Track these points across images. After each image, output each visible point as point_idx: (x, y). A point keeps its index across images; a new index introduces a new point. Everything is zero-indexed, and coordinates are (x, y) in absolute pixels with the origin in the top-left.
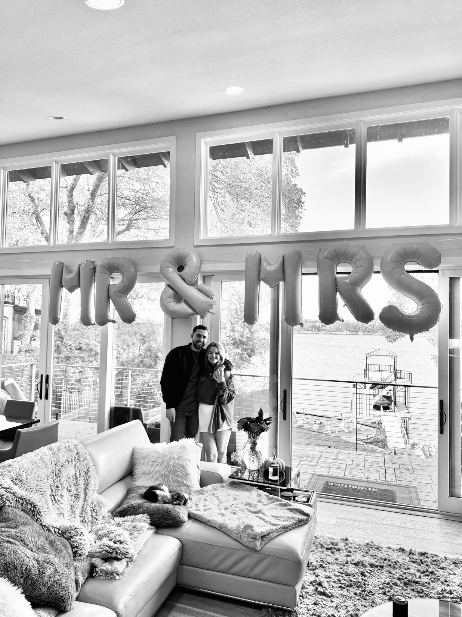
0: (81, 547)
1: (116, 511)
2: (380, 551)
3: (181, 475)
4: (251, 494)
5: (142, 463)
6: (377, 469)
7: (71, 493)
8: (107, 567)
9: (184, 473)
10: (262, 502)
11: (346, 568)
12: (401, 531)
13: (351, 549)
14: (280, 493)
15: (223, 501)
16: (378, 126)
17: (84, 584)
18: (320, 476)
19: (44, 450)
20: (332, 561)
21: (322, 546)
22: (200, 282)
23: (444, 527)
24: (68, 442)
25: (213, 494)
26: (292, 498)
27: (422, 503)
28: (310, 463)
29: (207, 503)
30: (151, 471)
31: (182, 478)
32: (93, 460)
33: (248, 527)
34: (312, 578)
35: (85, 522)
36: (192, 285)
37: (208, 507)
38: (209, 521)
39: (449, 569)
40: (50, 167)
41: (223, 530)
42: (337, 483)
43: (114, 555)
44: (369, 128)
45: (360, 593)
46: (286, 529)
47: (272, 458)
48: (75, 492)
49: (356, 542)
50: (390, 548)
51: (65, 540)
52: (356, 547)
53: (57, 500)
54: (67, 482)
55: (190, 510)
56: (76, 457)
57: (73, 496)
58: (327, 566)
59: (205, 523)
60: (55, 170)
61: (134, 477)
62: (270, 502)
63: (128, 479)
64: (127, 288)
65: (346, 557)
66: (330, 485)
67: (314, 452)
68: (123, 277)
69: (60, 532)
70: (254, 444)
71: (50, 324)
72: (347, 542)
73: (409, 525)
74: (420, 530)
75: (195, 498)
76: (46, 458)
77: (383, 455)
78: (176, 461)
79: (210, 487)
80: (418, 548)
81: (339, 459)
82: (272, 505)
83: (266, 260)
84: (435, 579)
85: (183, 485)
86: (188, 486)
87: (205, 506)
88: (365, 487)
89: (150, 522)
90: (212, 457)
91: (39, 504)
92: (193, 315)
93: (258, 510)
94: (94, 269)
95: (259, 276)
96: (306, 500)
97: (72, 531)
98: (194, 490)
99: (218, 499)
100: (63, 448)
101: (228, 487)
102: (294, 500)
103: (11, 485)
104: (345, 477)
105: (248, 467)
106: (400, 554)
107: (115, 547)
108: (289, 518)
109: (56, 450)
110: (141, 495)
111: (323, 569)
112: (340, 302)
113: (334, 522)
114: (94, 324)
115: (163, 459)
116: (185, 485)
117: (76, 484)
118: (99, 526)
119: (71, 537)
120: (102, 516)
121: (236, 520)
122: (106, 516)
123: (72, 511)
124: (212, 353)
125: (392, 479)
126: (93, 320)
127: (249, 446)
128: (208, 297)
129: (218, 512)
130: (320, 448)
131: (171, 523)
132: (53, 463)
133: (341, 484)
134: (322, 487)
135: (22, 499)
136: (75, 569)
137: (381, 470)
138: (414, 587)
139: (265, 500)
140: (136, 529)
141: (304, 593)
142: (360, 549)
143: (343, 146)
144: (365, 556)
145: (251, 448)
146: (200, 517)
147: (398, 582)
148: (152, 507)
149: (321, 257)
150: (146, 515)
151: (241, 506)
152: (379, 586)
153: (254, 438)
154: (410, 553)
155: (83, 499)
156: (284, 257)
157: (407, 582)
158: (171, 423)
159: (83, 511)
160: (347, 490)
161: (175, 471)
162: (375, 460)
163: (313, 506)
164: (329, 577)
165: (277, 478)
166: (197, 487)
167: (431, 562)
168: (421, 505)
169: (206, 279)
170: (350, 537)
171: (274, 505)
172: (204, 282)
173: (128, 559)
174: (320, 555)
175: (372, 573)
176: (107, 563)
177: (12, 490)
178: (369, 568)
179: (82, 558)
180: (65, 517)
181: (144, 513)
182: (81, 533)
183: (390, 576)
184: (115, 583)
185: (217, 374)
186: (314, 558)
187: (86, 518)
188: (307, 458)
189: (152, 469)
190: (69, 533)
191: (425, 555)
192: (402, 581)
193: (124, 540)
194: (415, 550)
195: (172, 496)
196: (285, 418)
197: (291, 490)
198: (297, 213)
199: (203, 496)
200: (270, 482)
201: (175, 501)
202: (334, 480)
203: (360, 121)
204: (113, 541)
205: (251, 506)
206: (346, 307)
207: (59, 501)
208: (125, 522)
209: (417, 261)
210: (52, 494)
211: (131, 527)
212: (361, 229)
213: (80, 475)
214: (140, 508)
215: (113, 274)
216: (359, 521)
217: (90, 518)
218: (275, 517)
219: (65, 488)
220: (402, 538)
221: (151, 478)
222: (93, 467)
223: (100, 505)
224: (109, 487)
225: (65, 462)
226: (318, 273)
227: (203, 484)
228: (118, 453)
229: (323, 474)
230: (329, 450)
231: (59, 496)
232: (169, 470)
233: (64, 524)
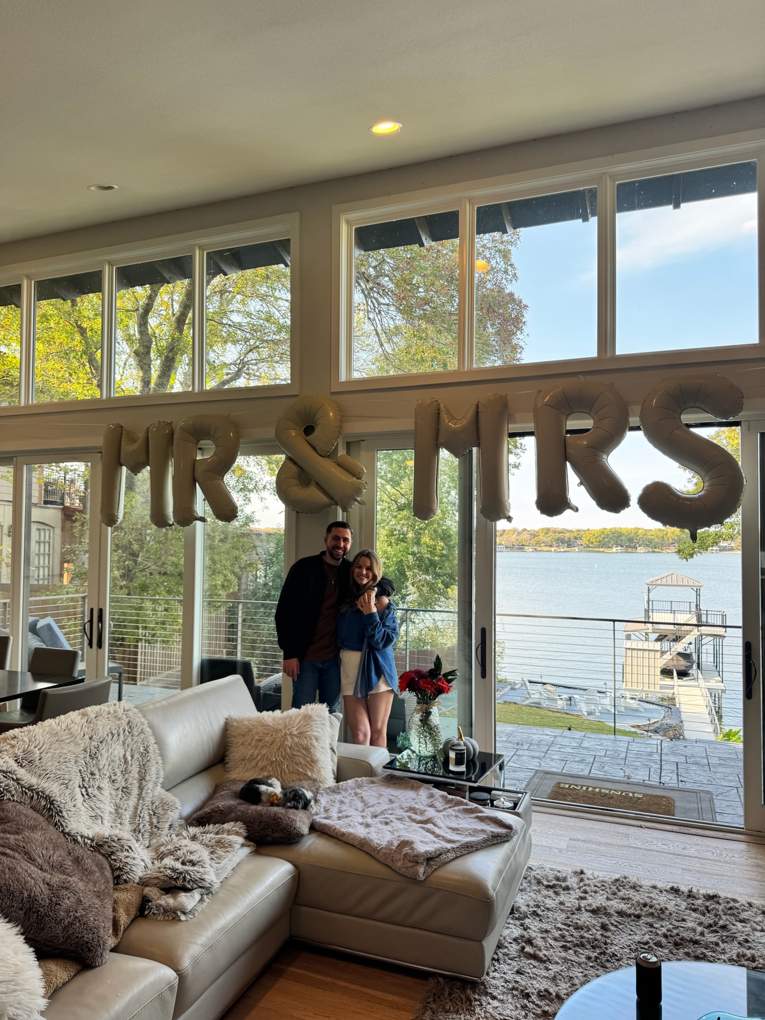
0: (127, 869)
1: (193, 817)
2: (638, 891)
3: (303, 762)
5: (239, 744)
6: (647, 763)
7: (116, 785)
8: (168, 901)
9: (308, 759)
10: (435, 807)
11: (577, 917)
12: (679, 861)
13: (587, 888)
14: (467, 793)
15: (371, 804)
16: (634, 182)
17: (128, 927)
18: (548, 774)
19: (74, 715)
20: (554, 906)
21: (539, 882)
22: (342, 452)
23: (753, 856)
24: (115, 705)
25: (356, 794)
26: (489, 801)
27: (719, 818)
28: (533, 754)
29: (344, 808)
30: (255, 756)
31: (304, 767)
32: (154, 734)
33: (406, 843)
34: (517, 932)
35: (139, 832)
36: (329, 457)
37: (345, 813)
38: (343, 834)
39: (755, 922)
40: (101, 271)
41: (365, 849)
42: (576, 785)
43: (180, 883)
44: (620, 186)
45: (596, 958)
46: (469, 849)
47: (457, 737)
48: (123, 784)
49: (598, 877)
50: (654, 887)
51: (100, 857)
52: (597, 884)
53: (90, 794)
54: (110, 767)
55: (315, 817)
56: (127, 729)
57: (120, 790)
58: (545, 913)
59: (338, 839)
60: (109, 276)
61: (227, 765)
62: (447, 806)
63: (218, 769)
64: (225, 464)
65: (578, 900)
66: (563, 788)
67: (543, 736)
68: (217, 446)
69: (94, 844)
70: (428, 714)
71: (104, 525)
72: (582, 876)
73: (692, 851)
74: (710, 860)
75: (324, 800)
76: (75, 729)
77: (659, 741)
78: (296, 739)
79: (350, 782)
80: (705, 888)
81: (584, 748)
82: (450, 811)
83: (448, 412)
84: (727, 937)
85: (306, 777)
86: (315, 780)
87: (340, 812)
88: (623, 792)
89: (245, 834)
90: (361, 737)
91: (59, 799)
92: (329, 506)
93: (426, 818)
94: (172, 434)
95: (437, 438)
96: (511, 805)
97: (114, 844)
98: (323, 786)
99: (363, 801)
100: (105, 715)
101: (382, 783)
102: (492, 805)
103: (14, 766)
104: (591, 775)
105: (417, 751)
106: (671, 897)
107: (183, 871)
108: (476, 831)
109: (93, 716)
110: (235, 793)
111: (537, 919)
112: (572, 478)
113: (563, 845)
114: (173, 524)
115: (274, 736)
116: (310, 778)
117: (125, 772)
118: (164, 839)
119: (112, 853)
120: (169, 823)
121: (388, 833)
122: (176, 825)
123: (118, 814)
124: (360, 567)
125: (671, 779)
126: (171, 520)
127: (418, 717)
128: (354, 475)
129: (361, 820)
130: (552, 730)
131: (281, 838)
132: (87, 737)
133: (583, 786)
134: (549, 791)
135: (32, 791)
136: (115, 902)
137: (653, 764)
138: (691, 949)
139: (439, 804)
140: (221, 845)
141: (500, 955)
142: (603, 888)
143: (581, 220)
144: (610, 900)
145: (421, 720)
146: (329, 828)
147: (664, 940)
148: (250, 812)
149: (539, 404)
150: (239, 823)
151: (400, 812)
152: (629, 946)
153: (427, 704)
154: (689, 896)
155: (137, 796)
156: (477, 406)
157: (679, 941)
159: (135, 815)
160: (592, 796)
161: (294, 755)
162: (644, 750)
163: (523, 815)
164: (547, 931)
165: (463, 768)
166: (330, 782)
167: (723, 911)
168: (716, 821)
169: (352, 446)
170: (588, 869)
171: (454, 810)
172: (348, 452)
173: (203, 890)
174: (534, 896)
175: (620, 927)
176: (168, 895)
177: (16, 775)
178: (616, 918)
179: (128, 886)
180: (105, 822)
181: (236, 820)
182: (127, 848)
183: (651, 932)
184: (180, 927)
186: (522, 901)
187: (141, 826)
188: (528, 745)
189: (257, 752)
190: (109, 847)
191: (715, 899)
192: (671, 940)
193: (198, 860)
194: (698, 890)
195: (285, 795)
196: (484, 675)
197: (488, 790)
198: (516, 342)
199: (338, 797)
200: (451, 775)
201: (290, 802)
202: (571, 780)
203: (603, 174)
204: (180, 860)
205: (415, 813)
206: (582, 487)
207: (94, 796)
208: (205, 834)
209: (702, 406)
210: (83, 785)
211: (213, 841)
212: (609, 355)
213: (132, 756)
214: (231, 812)
215: (201, 442)
216: (607, 844)
217: (148, 827)
218: (454, 829)
219: (106, 777)
220: (679, 872)
221: (254, 767)
222: (156, 746)
223: (166, 806)
224: (184, 781)
225: (107, 735)
226: (536, 433)
227: (339, 777)
228: (201, 727)
229: (554, 770)
230: (567, 733)
231: (95, 789)
232: (284, 753)
233: (101, 832)
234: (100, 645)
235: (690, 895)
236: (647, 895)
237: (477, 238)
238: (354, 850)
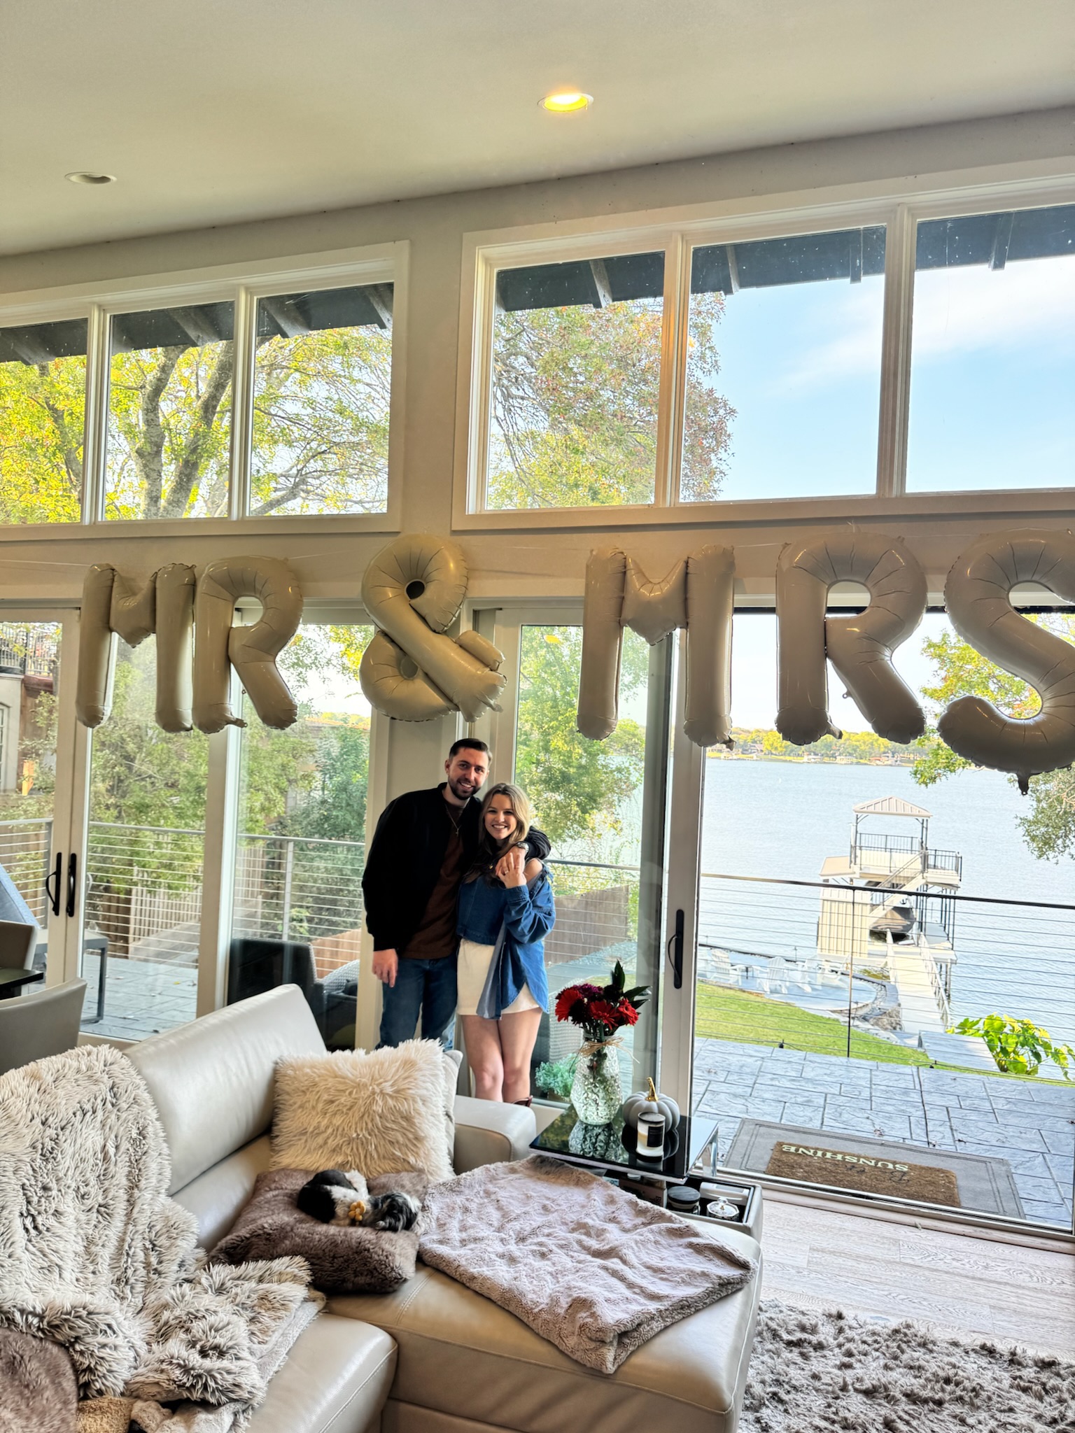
0: (102, 1370)
1: (219, 1244)
2: (931, 1351)
3: (401, 1139)
4: (588, 1197)
5: (296, 1106)
6: (903, 1108)
7: (88, 1202)
8: (174, 1431)
9: (411, 1136)
11: (844, 1403)
12: (981, 1291)
13: (852, 1347)
14: (665, 1195)
15: (513, 1215)
16: (945, 221)
18: (761, 1125)
19: (17, 1076)
20: (804, 1382)
21: (775, 1335)
22: (466, 627)
24: (89, 1054)
25: (488, 1193)
26: (698, 1204)
27: (1026, 1208)
28: (734, 1089)
29: (470, 1221)
30: (322, 1128)
31: (404, 1149)
32: (156, 1104)
33: (580, 1304)
36: (445, 633)
37: (472, 1232)
38: (473, 1278)
40: (85, 320)
41: (511, 1309)
42: (806, 1148)
43: (197, 1395)
44: (922, 226)
46: (686, 1309)
47: (646, 1094)
48: (100, 1200)
49: (865, 1323)
50: (955, 1344)
51: (55, 1350)
52: (865, 1338)
53: (41, 1227)
54: (78, 1172)
55: (423, 1239)
56: (109, 1098)
57: (95, 1210)
58: (791, 1396)
59: (463, 1284)
60: (98, 331)
61: (277, 1141)
62: (640, 1220)
63: (261, 1146)
64: (277, 636)
65: (840, 1369)
66: (788, 1153)
67: (744, 1058)
68: (266, 608)
69: (44, 1325)
70: (600, 1057)
71: (80, 725)
72: (842, 1323)
73: (999, 1273)
74: (1029, 1289)
75: (435, 1207)
76: (18, 1107)
77: (915, 1070)
78: (391, 1102)
79: (478, 1172)
80: (1031, 1342)
81: (808, 1080)
82: (646, 1233)
83: (640, 572)
85: (407, 1166)
86: (421, 1171)
87: (463, 1229)
88: (878, 1161)
89: (309, 1279)
90: (488, 1082)
92: (444, 711)
93: (607, 1247)
94: (193, 585)
95: (620, 612)
96: (735, 1211)
97: (80, 1322)
98: (435, 1180)
99: (499, 1208)
100: (71, 1074)
101: (528, 1172)
102: (704, 1212)
104: (824, 1128)
105: (581, 1116)
106: (983, 1362)
107: (202, 1371)
108: (692, 1274)
109: (50, 1079)
110: (290, 1196)
111: (780, 1407)
112: (835, 685)
113: (802, 1261)
115: (354, 1095)
116: (413, 1169)
117: (104, 1177)
118: (168, 1294)
120: (179, 1260)
121: (548, 1277)
122: (190, 1260)
123: (90, 1254)
124: (494, 812)
125: (943, 1137)
126: (188, 719)
127: (584, 1062)
128: (487, 666)
129: (500, 1249)
130: (757, 1047)
131: (369, 1284)
132: (37, 1121)
133: (816, 1149)
134: (767, 1158)
137: (912, 1110)
139: (627, 1218)
140: (269, 1305)
142: (877, 1346)
143: (848, 280)
144: (891, 1369)
145: (590, 1068)
146: (449, 1263)
148: (317, 1237)
149: (785, 566)
150: (298, 1259)
151: (561, 1232)
153: (600, 1041)
154: (1012, 1362)
155: (124, 1218)
156: (687, 563)
158: (386, 986)
159: (121, 1250)
160: (833, 1169)
161: (387, 1128)
162: (895, 1084)
163: (754, 1231)
165: (658, 1152)
166: (445, 1172)
168: (1024, 1216)
169: (481, 618)
170: (846, 1305)
171: (652, 1231)
172: (476, 627)
173: (239, 1406)
174: (770, 1363)
175: (914, 1423)
176: (176, 1419)
178: (904, 1406)
179: (103, 1402)
180: (66, 1274)
181: (293, 1253)
182: (106, 1328)
185: (505, 864)
187: (130, 1272)
188: (725, 1073)
189: (325, 1122)
190: (71, 1328)
191: (1054, 1369)
193: (230, 1344)
194: (1024, 1351)
195: (375, 1204)
196: (678, 983)
197: (695, 1182)
198: (714, 463)
199: (459, 1200)
200: (639, 1161)
201: (383, 1219)
202: (797, 1139)
203: (898, 205)
204: (198, 1347)
205: (588, 1234)
206: (850, 700)
207: (48, 1230)
208: (240, 1282)
209: (1042, 581)
210: (28, 1210)
211: (254, 1296)
212: (895, 493)
213: (117, 1147)
214: (285, 1238)
215: (241, 599)
216: (869, 1259)
217: (142, 1272)
218: (656, 1270)
219: (70, 1191)
220: (986, 1311)
221: (321, 1147)
222: (158, 1124)
223: (173, 1230)
224: (204, 1173)
225: (74, 1114)
226: (778, 610)
227: (460, 1164)
228: (234, 1079)
229: (768, 1119)
230: (778, 1053)
231: (50, 1217)
232: (370, 1125)
233: (58, 1303)
234: (71, 911)
235: (1014, 1360)
236: (947, 1359)
237: (693, 300)
238: (492, 1308)
